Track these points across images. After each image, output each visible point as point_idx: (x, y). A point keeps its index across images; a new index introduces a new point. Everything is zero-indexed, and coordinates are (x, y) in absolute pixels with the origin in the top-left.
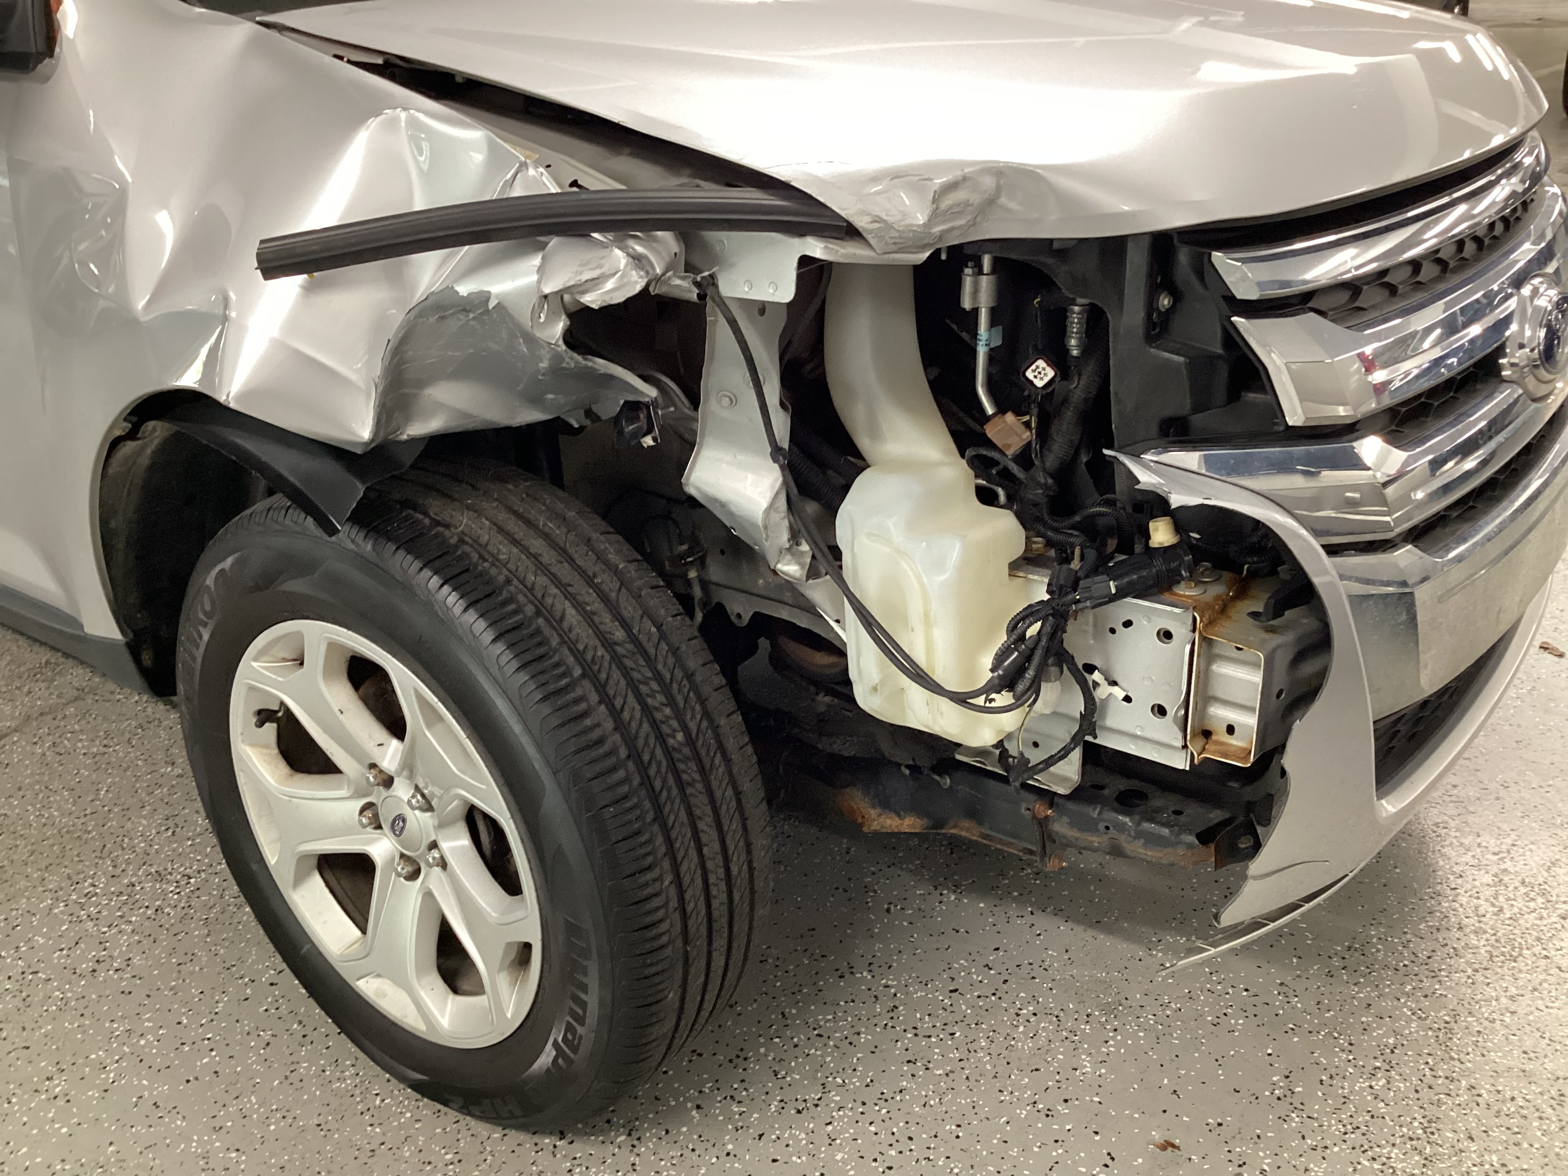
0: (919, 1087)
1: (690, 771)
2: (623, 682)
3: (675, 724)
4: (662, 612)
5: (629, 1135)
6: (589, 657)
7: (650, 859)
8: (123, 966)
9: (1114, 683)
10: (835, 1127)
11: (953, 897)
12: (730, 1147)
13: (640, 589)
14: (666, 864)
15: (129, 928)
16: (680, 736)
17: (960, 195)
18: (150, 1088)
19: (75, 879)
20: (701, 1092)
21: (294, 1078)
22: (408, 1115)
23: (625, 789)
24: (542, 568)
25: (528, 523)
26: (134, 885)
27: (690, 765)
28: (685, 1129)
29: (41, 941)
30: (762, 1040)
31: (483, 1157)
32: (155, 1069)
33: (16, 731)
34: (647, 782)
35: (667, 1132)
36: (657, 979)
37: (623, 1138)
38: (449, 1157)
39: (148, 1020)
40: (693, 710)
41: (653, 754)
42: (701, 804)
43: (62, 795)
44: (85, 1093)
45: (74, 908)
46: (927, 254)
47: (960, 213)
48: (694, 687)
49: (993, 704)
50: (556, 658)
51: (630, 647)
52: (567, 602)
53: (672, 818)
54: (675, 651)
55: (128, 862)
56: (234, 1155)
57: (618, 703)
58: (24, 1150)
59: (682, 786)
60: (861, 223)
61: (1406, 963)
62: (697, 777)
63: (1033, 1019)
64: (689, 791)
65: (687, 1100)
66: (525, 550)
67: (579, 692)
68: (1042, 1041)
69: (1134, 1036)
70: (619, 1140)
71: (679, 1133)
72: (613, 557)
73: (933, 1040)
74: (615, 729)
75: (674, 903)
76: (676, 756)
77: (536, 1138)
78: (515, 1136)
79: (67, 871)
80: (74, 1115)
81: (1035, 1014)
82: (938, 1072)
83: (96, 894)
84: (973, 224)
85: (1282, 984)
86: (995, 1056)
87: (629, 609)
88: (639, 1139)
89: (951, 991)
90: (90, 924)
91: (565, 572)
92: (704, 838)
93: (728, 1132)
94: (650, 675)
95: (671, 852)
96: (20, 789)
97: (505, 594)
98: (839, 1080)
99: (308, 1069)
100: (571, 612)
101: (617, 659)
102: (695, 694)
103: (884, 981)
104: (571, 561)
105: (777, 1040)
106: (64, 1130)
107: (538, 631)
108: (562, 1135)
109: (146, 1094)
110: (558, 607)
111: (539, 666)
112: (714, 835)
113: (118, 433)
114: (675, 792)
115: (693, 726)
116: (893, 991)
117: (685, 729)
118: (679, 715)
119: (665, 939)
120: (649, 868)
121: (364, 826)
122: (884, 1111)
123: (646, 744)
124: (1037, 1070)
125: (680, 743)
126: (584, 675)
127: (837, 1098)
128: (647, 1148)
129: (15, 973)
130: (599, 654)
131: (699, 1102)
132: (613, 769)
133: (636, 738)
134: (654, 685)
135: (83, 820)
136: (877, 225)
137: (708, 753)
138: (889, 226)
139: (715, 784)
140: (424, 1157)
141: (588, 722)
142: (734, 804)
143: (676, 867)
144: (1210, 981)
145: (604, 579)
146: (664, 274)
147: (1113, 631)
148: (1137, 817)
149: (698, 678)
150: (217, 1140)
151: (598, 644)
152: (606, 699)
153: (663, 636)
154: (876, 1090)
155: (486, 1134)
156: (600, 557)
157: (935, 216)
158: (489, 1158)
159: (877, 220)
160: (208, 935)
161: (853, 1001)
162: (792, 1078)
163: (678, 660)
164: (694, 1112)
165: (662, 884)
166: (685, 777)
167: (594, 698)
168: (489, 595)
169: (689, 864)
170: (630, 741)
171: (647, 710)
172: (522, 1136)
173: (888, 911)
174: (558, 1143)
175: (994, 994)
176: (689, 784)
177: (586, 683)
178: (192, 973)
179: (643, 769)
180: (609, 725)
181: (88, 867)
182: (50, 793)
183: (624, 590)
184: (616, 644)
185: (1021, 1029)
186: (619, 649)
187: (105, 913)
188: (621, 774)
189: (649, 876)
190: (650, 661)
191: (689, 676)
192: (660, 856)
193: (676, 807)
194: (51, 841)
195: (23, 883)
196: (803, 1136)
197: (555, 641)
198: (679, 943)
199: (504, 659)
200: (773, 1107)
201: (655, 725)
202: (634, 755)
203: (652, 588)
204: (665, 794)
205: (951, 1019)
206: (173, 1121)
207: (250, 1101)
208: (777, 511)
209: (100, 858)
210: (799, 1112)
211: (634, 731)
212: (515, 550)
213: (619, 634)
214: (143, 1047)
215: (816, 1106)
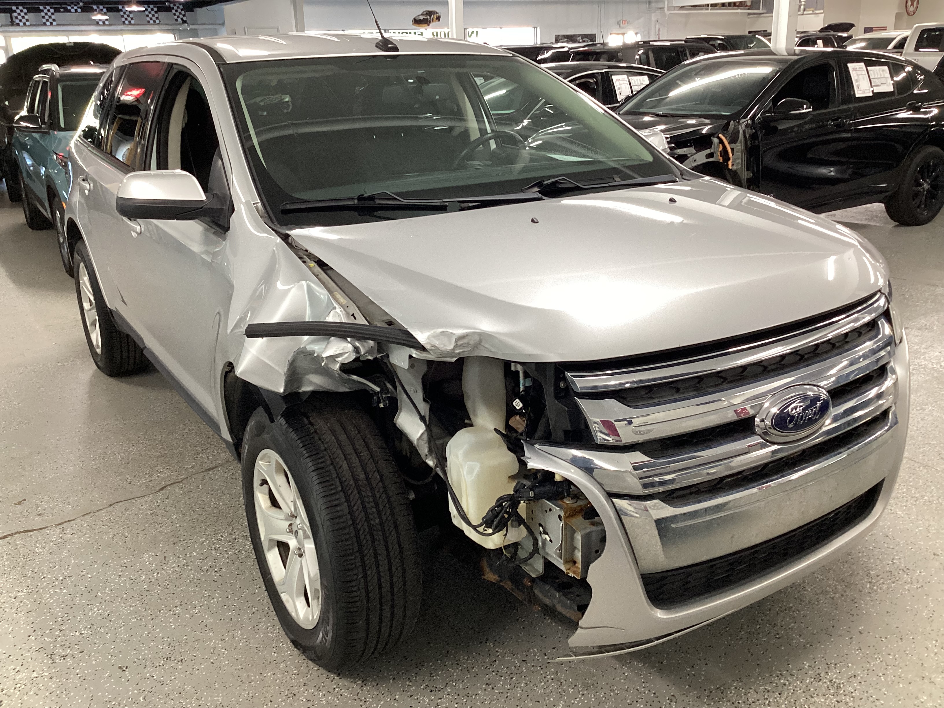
0: (485, 695)
1: (379, 536)
2: (357, 495)
3: (376, 515)
4: (385, 470)
5: (363, 682)
6: (346, 483)
7: (353, 566)
8: (218, 571)
9: (547, 534)
10: (441, 701)
11: (549, 621)
12: (397, 697)
13: (379, 460)
14: (360, 570)
15: (226, 556)
16: (377, 521)
17: (465, 341)
18: (207, 619)
19: (217, 532)
20: (398, 673)
21: (257, 628)
22: (289, 652)
23: (347, 537)
24: (340, 446)
25: (344, 428)
26: (236, 539)
27: (379, 532)
28: (384, 685)
29: (195, 554)
30: (433, 659)
31: (307, 675)
32: (212, 612)
33: (221, 465)
34: (357, 536)
35: (377, 684)
36: (353, 614)
37: (360, 682)
38: (295, 672)
39: (218, 593)
40: (386, 512)
41: (363, 525)
42: (381, 549)
43: (226, 497)
44: (185, 615)
45: (211, 543)
46: (455, 359)
47: (467, 347)
48: (389, 502)
49: (485, 532)
50: (333, 482)
51: (365, 482)
52: (345, 461)
53: (366, 552)
54: (385, 487)
55: (238, 529)
56: (224, 650)
57: (353, 503)
58: (158, 630)
59: (373, 540)
60: (427, 347)
61: (740, 702)
62: (382, 538)
63: (550, 681)
64: (376, 543)
65: (391, 675)
66: (337, 438)
67: (337, 496)
68: (549, 690)
69: (590, 700)
70: (358, 682)
71: (382, 686)
72: (372, 446)
73: (503, 678)
74: (349, 513)
75: (362, 585)
76: (374, 528)
77: (329, 674)
78: (322, 670)
79: (215, 528)
80: (179, 622)
81: (552, 679)
82: (496, 691)
83: (221, 540)
84: (473, 350)
85: (673, 695)
86: (524, 691)
87: (371, 467)
88: (365, 684)
89: (523, 661)
90: (214, 551)
91: (349, 450)
92: (381, 563)
93: (400, 691)
94: (371, 495)
95: (364, 565)
96: (213, 491)
97: (322, 455)
98: (454, 684)
99: (263, 626)
100: (345, 465)
101: (357, 486)
102: (389, 505)
103: (497, 649)
104: (353, 445)
105: (439, 661)
106: (173, 627)
107: (329, 471)
108: (338, 675)
109: (205, 621)
110: (341, 462)
111: (325, 484)
112: (386, 562)
113: (226, 370)
114: (369, 542)
115: (384, 518)
116: (498, 654)
117: (381, 519)
118: (379, 511)
119: (357, 599)
120: (352, 569)
121: (288, 532)
122: (465, 700)
123: (361, 521)
124: (538, 702)
125: (377, 524)
126: (341, 491)
127: (449, 690)
128: (367, 688)
129: (181, 565)
130: (351, 483)
131: (395, 677)
132: (344, 528)
133: (357, 518)
134: (371, 499)
135: (229, 508)
136: (433, 348)
137: (389, 529)
138: (438, 349)
139: (389, 542)
140: (287, 669)
141: (338, 508)
142: (398, 551)
143: (365, 571)
144: (640, 686)
145: (365, 455)
146: (364, 354)
147: (546, 511)
148: (561, 593)
149: (392, 499)
150: (221, 644)
151: (352, 479)
152: (348, 501)
153: (382, 480)
154: (467, 691)
155: (312, 667)
156: (367, 445)
157: (456, 346)
158: (309, 676)
159: (434, 346)
160: (253, 565)
161: (479, 654)
162: (436, 678)
163: (385, 490)
164: (391, 680)
165: (358, 576)
166: (376, 537)
167: (343, 499)
168: (316, 454)
169: (372, 572)
170: (353, 519)
171: (364, 508)
172: (324, 671)
173: (517, 620)
174: (336, 678)
175: (540, 667)
176: (377, 540)
177: (342, 494)
178: (240, 579)
179: (356, 530)
180: (347, 511)
181: (223, 528)
182: (222, 494)
183: (371, 460)
184: (359, 480)
185: (543, 683)
186: (360, 483)
187: (221, 548)
188: (347, 530)
189: (352, 573)
190: (372, 489)
191: (389, 497)
192: (358, 565)
193: (369, 547)
194: (215, 515)
195: (198, 530)
196: (427, 700)
197: (334, 475)
198: (364, 602)
199: (314, 479)
200: (422, 687)
201: (367, 515)
202: (354, 524)
203: (385, 460)
204: (365, 542)
205: (516, 671)
206: (209, 633)
207: (238, 633)
208: (422, 440)
209: (229, 525)
210: (431, 691)
211: (357, 515)
212: (333, 438)
213: (362, 476)
214: (212, 603)
215: (439, 691)
